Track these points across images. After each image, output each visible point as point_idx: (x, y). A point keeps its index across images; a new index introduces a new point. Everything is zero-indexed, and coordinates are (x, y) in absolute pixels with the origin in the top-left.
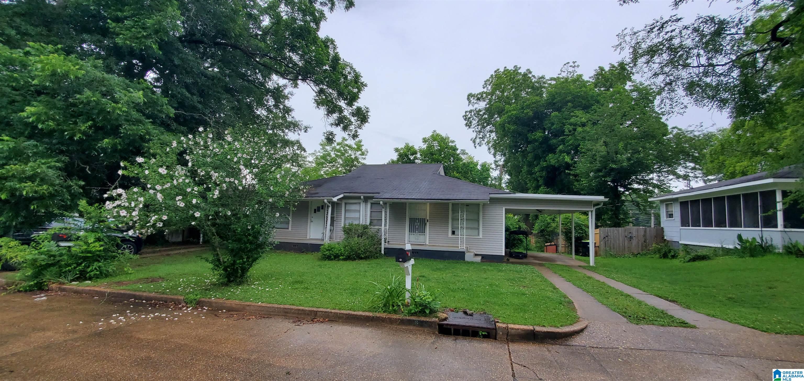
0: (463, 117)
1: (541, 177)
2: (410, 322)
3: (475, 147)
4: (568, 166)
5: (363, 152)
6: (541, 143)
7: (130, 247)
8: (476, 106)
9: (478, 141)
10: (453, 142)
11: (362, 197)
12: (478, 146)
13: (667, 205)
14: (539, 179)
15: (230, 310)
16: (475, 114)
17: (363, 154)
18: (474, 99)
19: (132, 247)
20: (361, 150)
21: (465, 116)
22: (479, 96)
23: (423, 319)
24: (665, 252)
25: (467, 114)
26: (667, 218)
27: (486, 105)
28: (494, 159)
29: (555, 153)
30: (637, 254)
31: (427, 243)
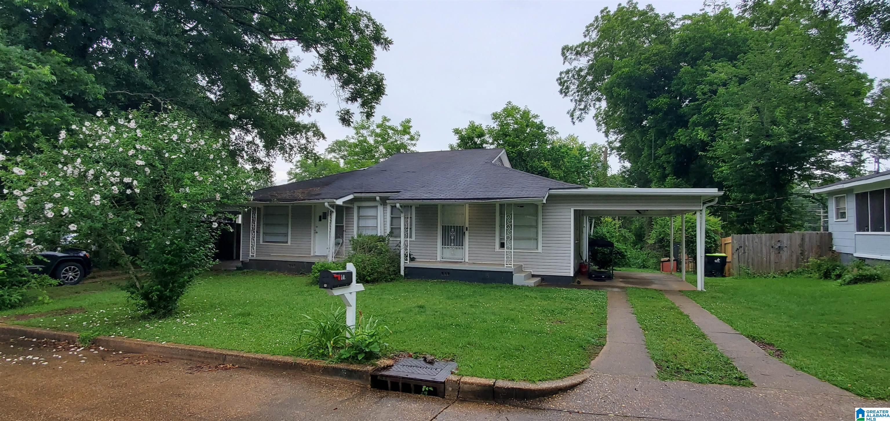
0: (557, 80)
1: (668, 162)
2: (336, 372)
3: (574, 123)
4: (704, 146)
5: (412, 136)
6: (666, 114)
7: (74, 269)
8: (575, 63)
9: (577, 113)
10: (536, 117)
11: (378, 198)
12: (577, 122)
13: (838, 200)
14: (665, 165)
15: (128, 351)
16: (573, 76)
17: (412, 139)
18: (571, 53)
19: (77, 269)
20: (409, 133)
21: (560, 79)
22: (580, 49)
23: (354, 367)
24: (828, 269)
25: (563, 75)
26: (837, 218)
27: (588, 62)
28: (606, 139)
29: (687, 127)
30: (788, 273)
31: (467, 260)
